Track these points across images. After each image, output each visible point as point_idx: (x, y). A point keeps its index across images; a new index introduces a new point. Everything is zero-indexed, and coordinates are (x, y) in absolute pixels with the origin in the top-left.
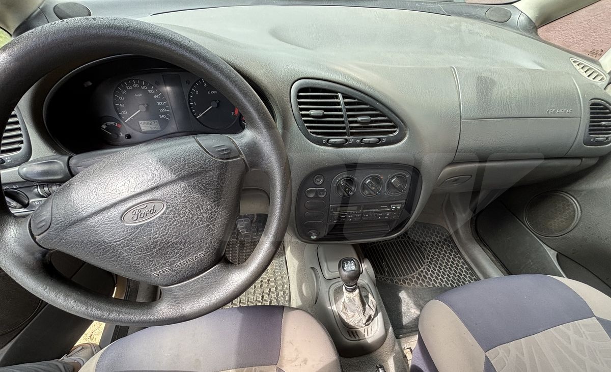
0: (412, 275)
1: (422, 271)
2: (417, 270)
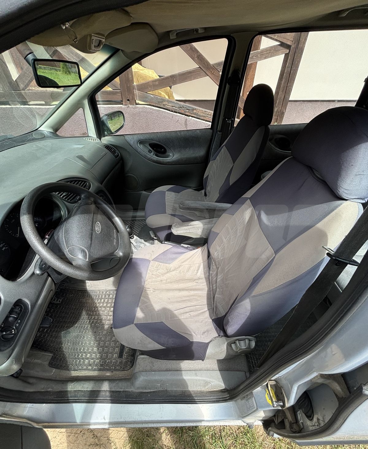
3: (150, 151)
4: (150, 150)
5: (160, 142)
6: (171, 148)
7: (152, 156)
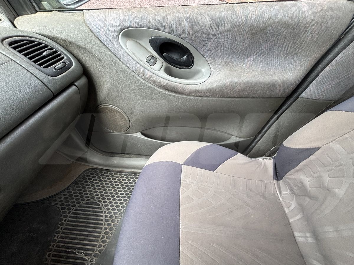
0: (103, 228)
1: (106, 216)
2: (102, 220)
3: (151, 61)
4: (153, 57)
5: (179, 36)
6: (206, 52)
7: (157, 73)
